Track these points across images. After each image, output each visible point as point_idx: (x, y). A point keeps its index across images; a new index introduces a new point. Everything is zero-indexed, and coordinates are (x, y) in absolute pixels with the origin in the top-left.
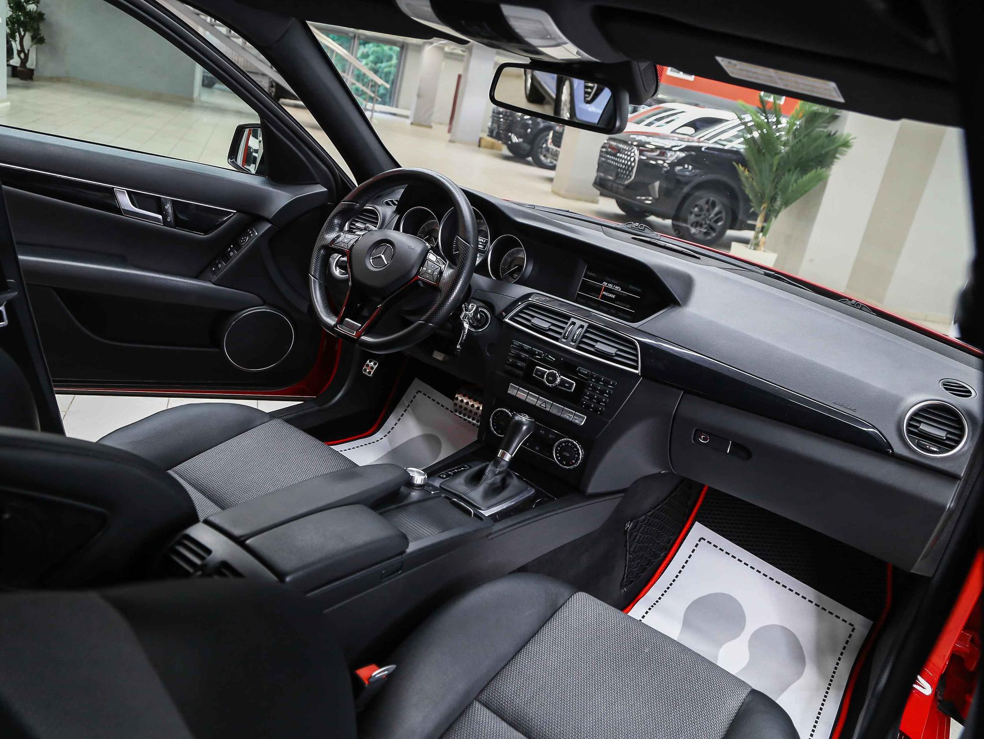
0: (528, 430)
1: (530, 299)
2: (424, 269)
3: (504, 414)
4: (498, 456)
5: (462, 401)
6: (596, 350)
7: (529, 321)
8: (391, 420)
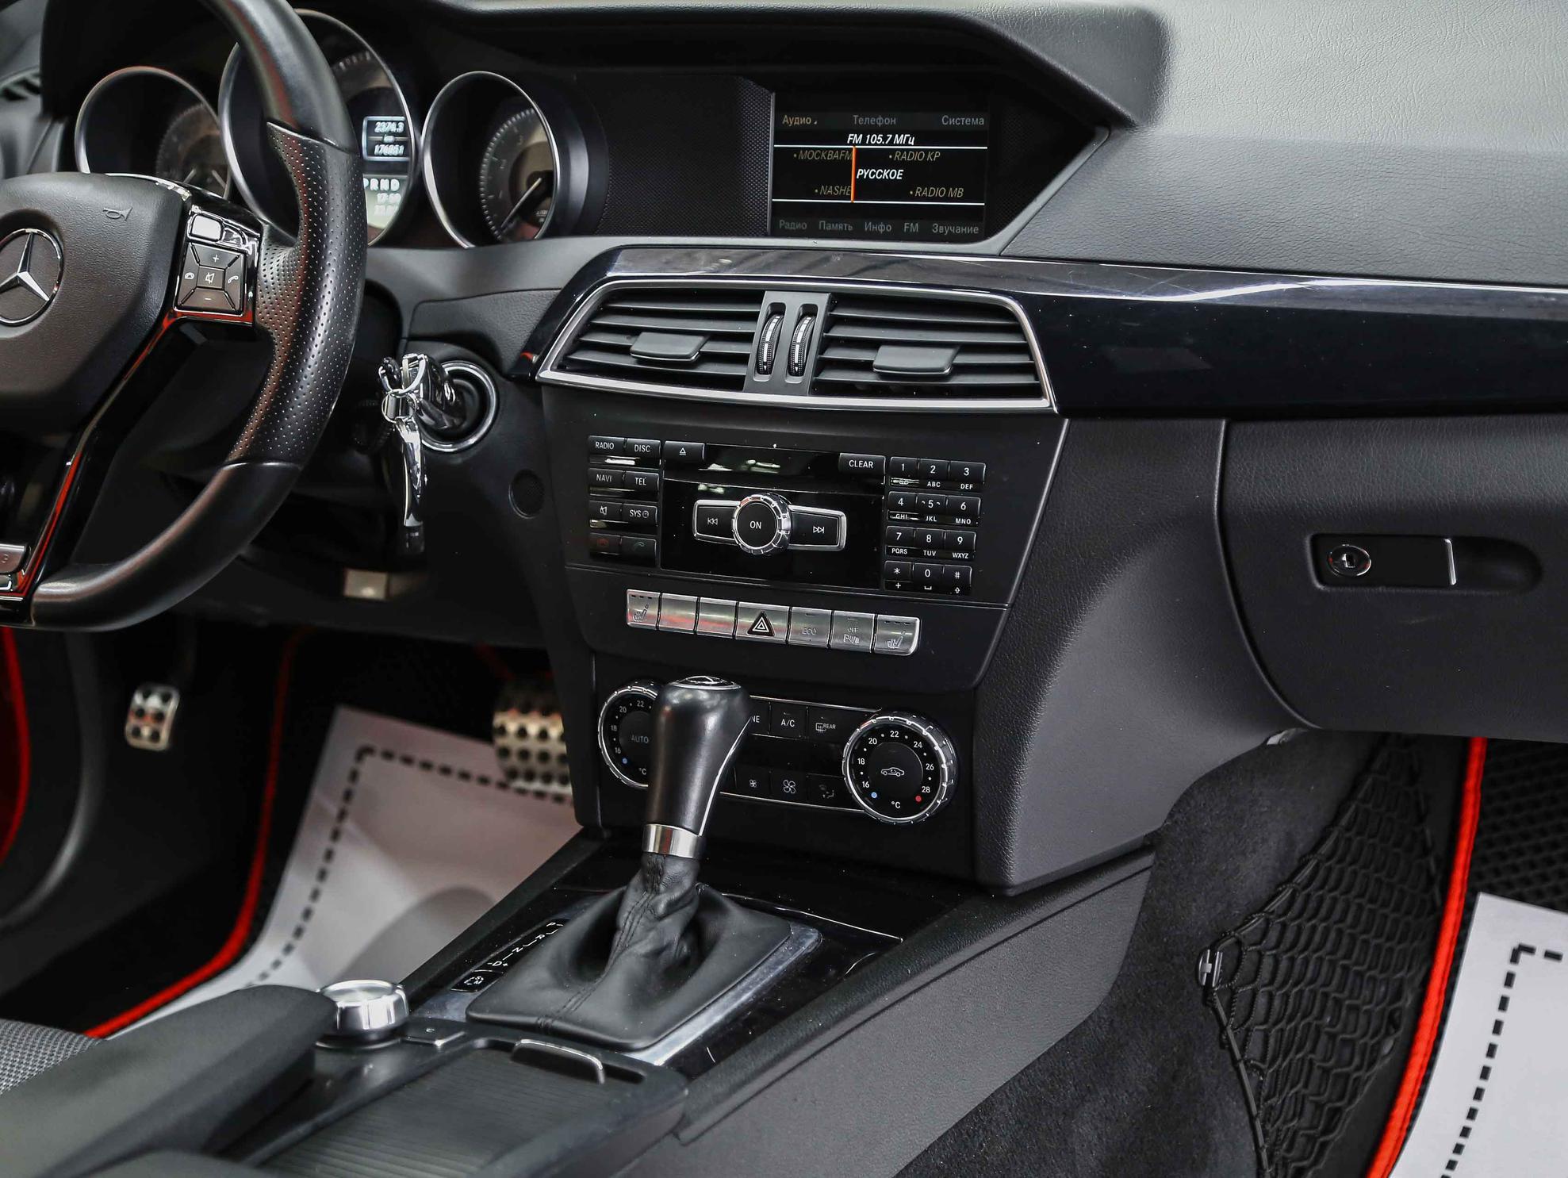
0: (727, 726)
1: (610, 274)
2: (189, 276)
3: (641, 704)
4: (651, 850)
5: (522, 733)
6: (883, 376)
7: (625, 351)
8: (295, 885)
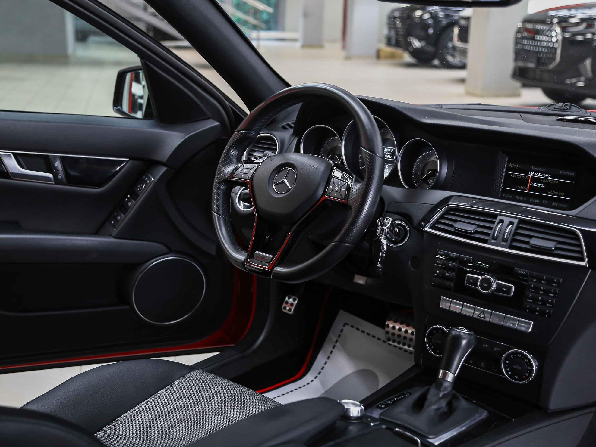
0: (468, 345)
1: (449, 203)
2: (331, 187)
3: (440, 331)
4: (440, 377)
5: (394, 328)
6: (532, 247)
7: (452, 226)
